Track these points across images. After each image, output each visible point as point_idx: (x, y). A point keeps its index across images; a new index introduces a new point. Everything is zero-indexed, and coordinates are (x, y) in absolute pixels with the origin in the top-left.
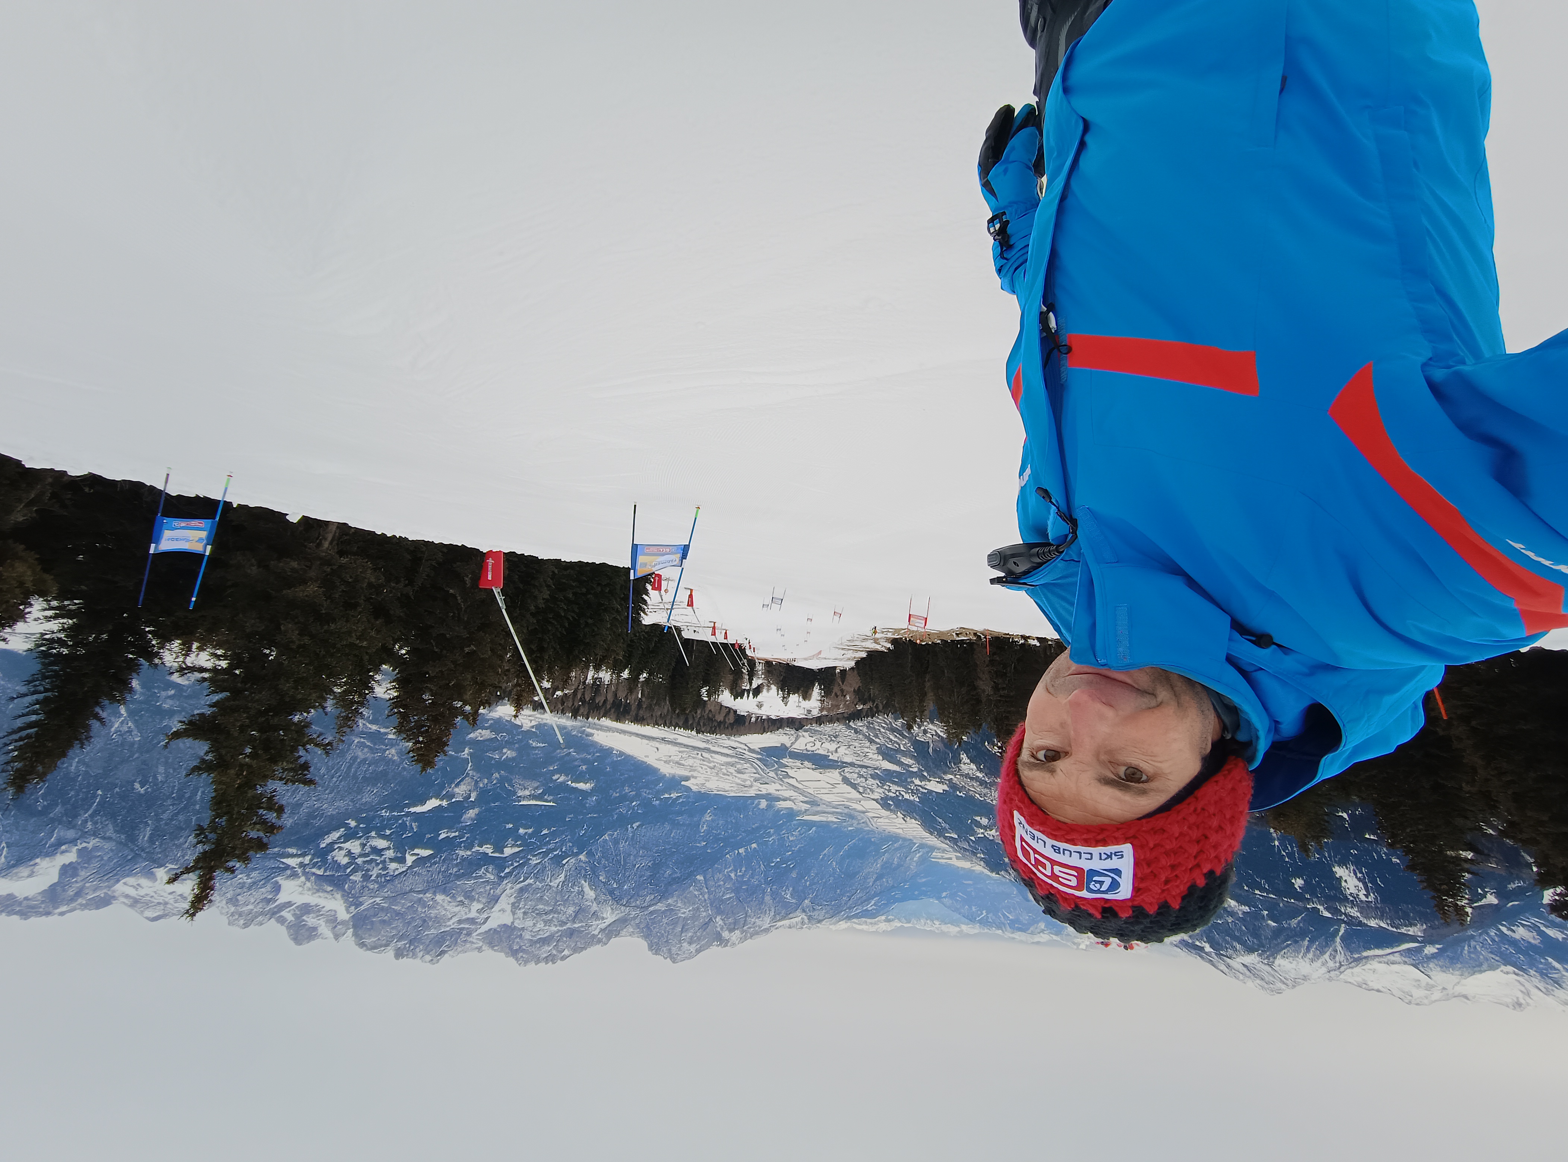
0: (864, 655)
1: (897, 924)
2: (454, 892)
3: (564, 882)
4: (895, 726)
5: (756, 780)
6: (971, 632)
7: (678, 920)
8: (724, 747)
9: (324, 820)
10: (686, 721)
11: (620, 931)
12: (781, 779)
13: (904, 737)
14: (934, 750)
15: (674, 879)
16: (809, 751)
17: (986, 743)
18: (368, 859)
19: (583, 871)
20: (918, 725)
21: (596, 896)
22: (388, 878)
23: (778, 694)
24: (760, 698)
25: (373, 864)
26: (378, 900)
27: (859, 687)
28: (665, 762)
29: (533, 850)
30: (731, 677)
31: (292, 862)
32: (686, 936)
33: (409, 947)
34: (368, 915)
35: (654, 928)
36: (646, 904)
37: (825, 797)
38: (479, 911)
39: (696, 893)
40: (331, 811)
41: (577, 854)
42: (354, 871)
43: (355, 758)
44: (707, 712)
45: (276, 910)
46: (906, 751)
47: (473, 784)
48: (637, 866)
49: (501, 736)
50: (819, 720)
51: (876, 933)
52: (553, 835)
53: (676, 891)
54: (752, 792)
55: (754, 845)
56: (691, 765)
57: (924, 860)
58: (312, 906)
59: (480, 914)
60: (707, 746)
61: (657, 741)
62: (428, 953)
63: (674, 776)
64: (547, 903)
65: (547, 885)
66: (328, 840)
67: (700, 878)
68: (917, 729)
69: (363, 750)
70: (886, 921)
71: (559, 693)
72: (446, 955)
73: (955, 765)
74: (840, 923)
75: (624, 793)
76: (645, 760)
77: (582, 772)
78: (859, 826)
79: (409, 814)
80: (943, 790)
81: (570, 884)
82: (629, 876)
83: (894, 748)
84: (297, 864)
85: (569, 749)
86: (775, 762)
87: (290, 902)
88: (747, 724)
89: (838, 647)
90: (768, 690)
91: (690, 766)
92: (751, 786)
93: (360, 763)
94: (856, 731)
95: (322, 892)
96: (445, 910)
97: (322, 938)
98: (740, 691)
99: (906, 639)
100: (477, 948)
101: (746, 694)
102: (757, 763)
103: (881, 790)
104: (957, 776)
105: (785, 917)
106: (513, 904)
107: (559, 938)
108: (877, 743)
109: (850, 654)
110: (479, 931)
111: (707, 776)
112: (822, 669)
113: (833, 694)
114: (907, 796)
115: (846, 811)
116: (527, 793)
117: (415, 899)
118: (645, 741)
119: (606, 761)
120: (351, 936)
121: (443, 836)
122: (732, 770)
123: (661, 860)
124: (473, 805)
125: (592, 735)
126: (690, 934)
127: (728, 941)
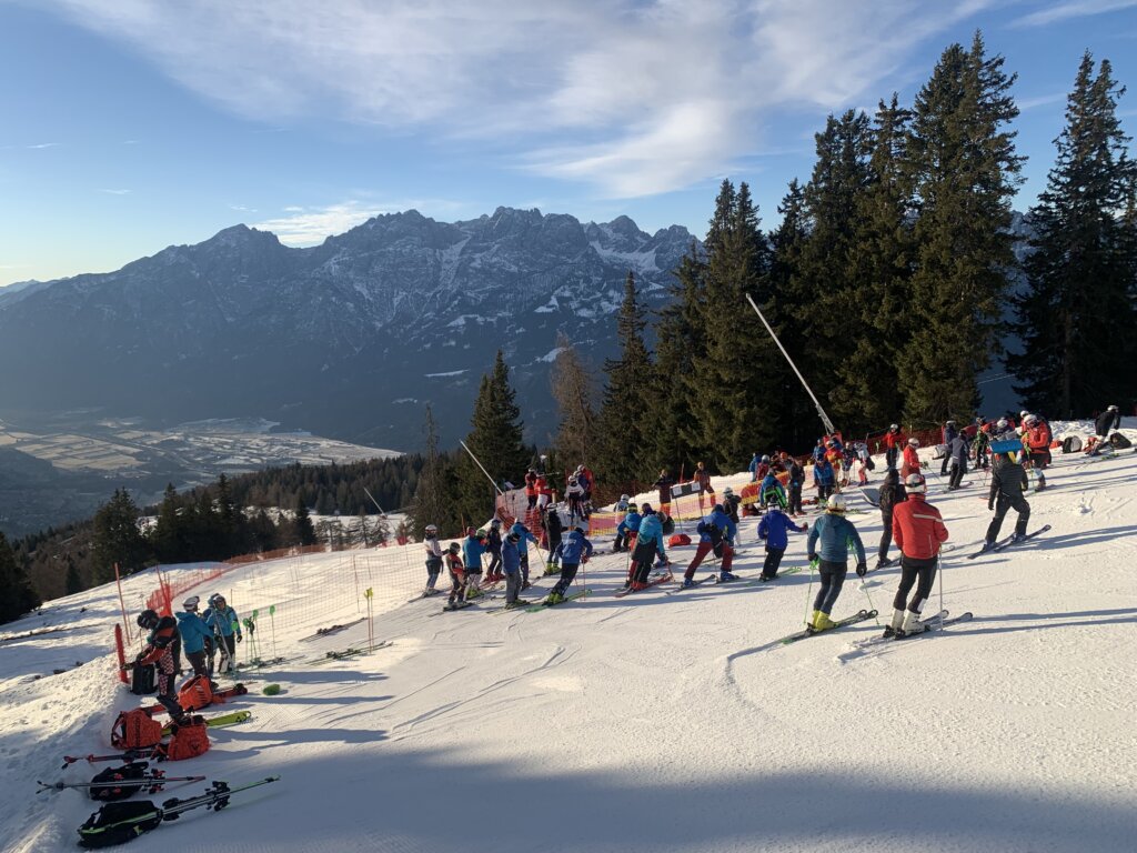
2: (502, 276)
3: (393, 297)
5: (181, 444)
11: (316, 253)
12: (146, 450)
15: (263, 314)
18: (591, 298)
19: (374, 310)
21: (352, 286)
22: (568, 282)
25: (585, 293)
26: (571, 261)
28: (308, 444)
29: (435, 326)
32: (234, 254)
33: (528, 220)
34: (575, 247)
37: (77, 439)
38: (472, 260)
39: (232, 302)
45: (653, 245)
52: (418, 344)
53: (257, 301)
54: (183, 427)
58: (624, 251)
59: (471, 257)
62: (509, 216)
63: (291, 430)
64: (405, 273)
65: (410, 292)
72: (492, 215)
79: (568, 344)
81: (385, 295)
82: (319, 310)
84: (650, 285)
87: (644, 252)
91: (274, 445)
95: (620, 264)
97: (607, 223)
100: (464, 224)
106: (440, 269)
107: (382, 240)
110: (467, 240)
116: (459, 383)
117: (536, 266)
120: (583, 226)
126: (230, 257)
127: (179, 252)
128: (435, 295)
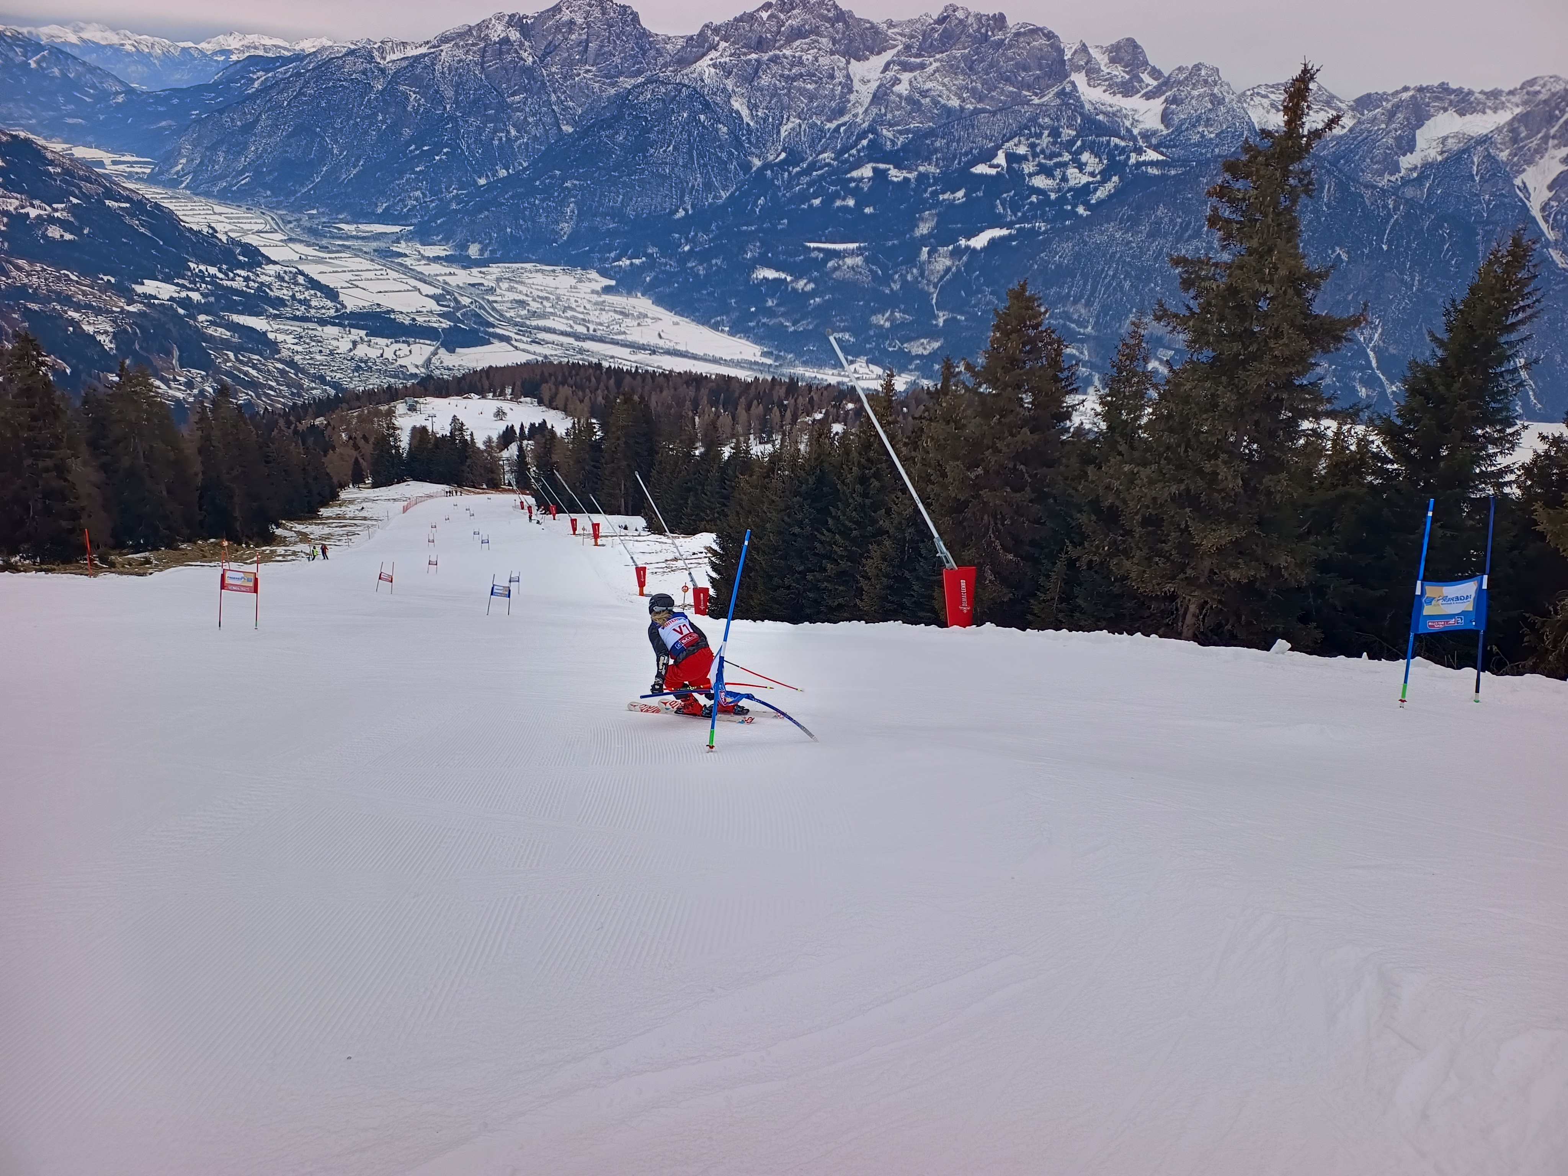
0: (324, 512)
1: (207, 47)
2: (936, 111)
3: (781, 124)
4: (250, 393)
5: (492, 290)
6: (121, 569)
7: (595, 60)
8: (553, 343)
9: (1118, 215)
10: (619, 384)
11: (687, 46)
12: (448, 293)
13: (229, 374)
14: (169, 354)
15: (610, 127)
16: (404, 342)
17: (68, 371)
18: (1055, 160)
19: (753, 140)
20: (206, 397)
21: (729, 101)
22: (1026, 131)
23: (472, 434)
24: (501, 427)
25: (1048, 152)
26: (1036, 101)
27: (325, 456)
28: (646, 316)
29: (830, 174)
30: (555, 458)
31: (1152, 155)
32: (580, 34)
33: (987, 31)
34: (1047, 78)
35: (633, 48)
36: (651, 87)
37: (366, 264)
38: (897, 81)
39: (571, 104)
40: (1110, 227)
41: (766, 166)
42: (1072, 142)
43: (1089, 304)
44: (587, 399)
45: (1164, 88)
46: (223, 349)
47: (927, 272)
48: (671, 148)
49: (894, 347)
50: (392, 395)
51: (244, 32)
52: (805, 197)
53: (604, 108)
54: (495, 270)
55: (482, 181)
56: (604, 313)
57: (170, 158)
58: (1119, 93)
59: (896, 77)
60: (581, 344)
61: (662, 348)
62: (961, 21)
63: (629, 293)
64: (802, 91)
65: (805, 119)
66: (1110, 186)
67: (568, 129)
68: (207, 388)
69: (1080, 316)
70: (230, 52)
71: (819, 416)
72: (935, 17)
73: (125, 330)
74: (314, 50)
75: (705, 265)
76: (677, 319)
77: (772, 296)
78: (297, 216)
79: (1009, 226)
80: (143, 284)
81: (771, 120)
82: (681, 132)
83: (246, 354)
84: (1145, 152)
85: (795, 331)
86: (462, 322)
87: (1147, 99)
88: (518, 383)
89: (374, 523)
90: (490, 440)
91: (604, 310)
92: (499, 280)
93: (1081, 297)
94: (322, 379)
95: (1109, 112)
96: (944, 85)
97: (1102, 47)
98: (537, 436)
99: (248, 546)
100: (894, 26)
101: (526, 431)
102: (492, 319)
103: (263, 279)
104: (118, 310)
105: (414, 61)
106: (851, 91)
107: (778, 38)
108: (280, 361)
109: (350, 510)
110: (895, 51)
111: (576, 295)
112: (398, 483)
113: (372, 440)
114: (213, 270)
115: (324, 242)
116: (849, 261)
117: (987, 101)
118: (681, 348)
119: (737, 314)
120: (1066, 50)
121: (960, 194)
122: (534, 306)
123: (634, 158)
124: (924, 240)
125: (764, 354)
126: (573, 37)
127: (509, 24)
128: (839, 126)
